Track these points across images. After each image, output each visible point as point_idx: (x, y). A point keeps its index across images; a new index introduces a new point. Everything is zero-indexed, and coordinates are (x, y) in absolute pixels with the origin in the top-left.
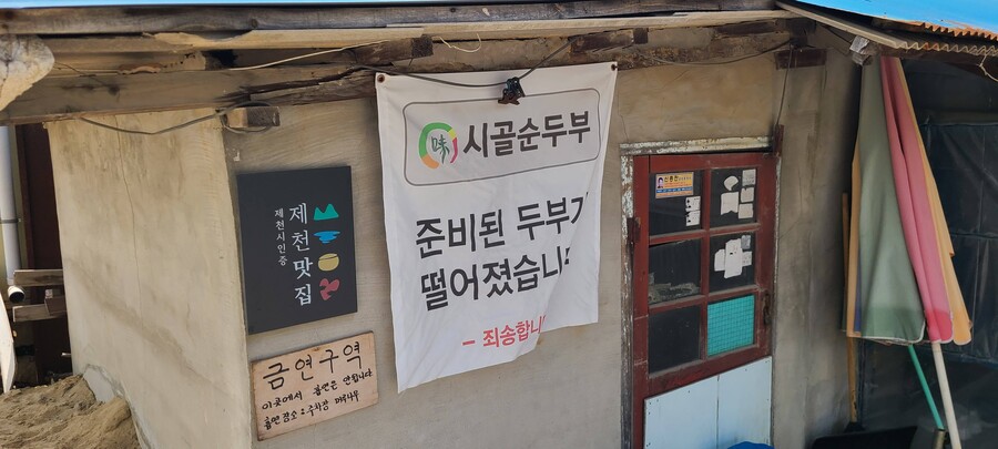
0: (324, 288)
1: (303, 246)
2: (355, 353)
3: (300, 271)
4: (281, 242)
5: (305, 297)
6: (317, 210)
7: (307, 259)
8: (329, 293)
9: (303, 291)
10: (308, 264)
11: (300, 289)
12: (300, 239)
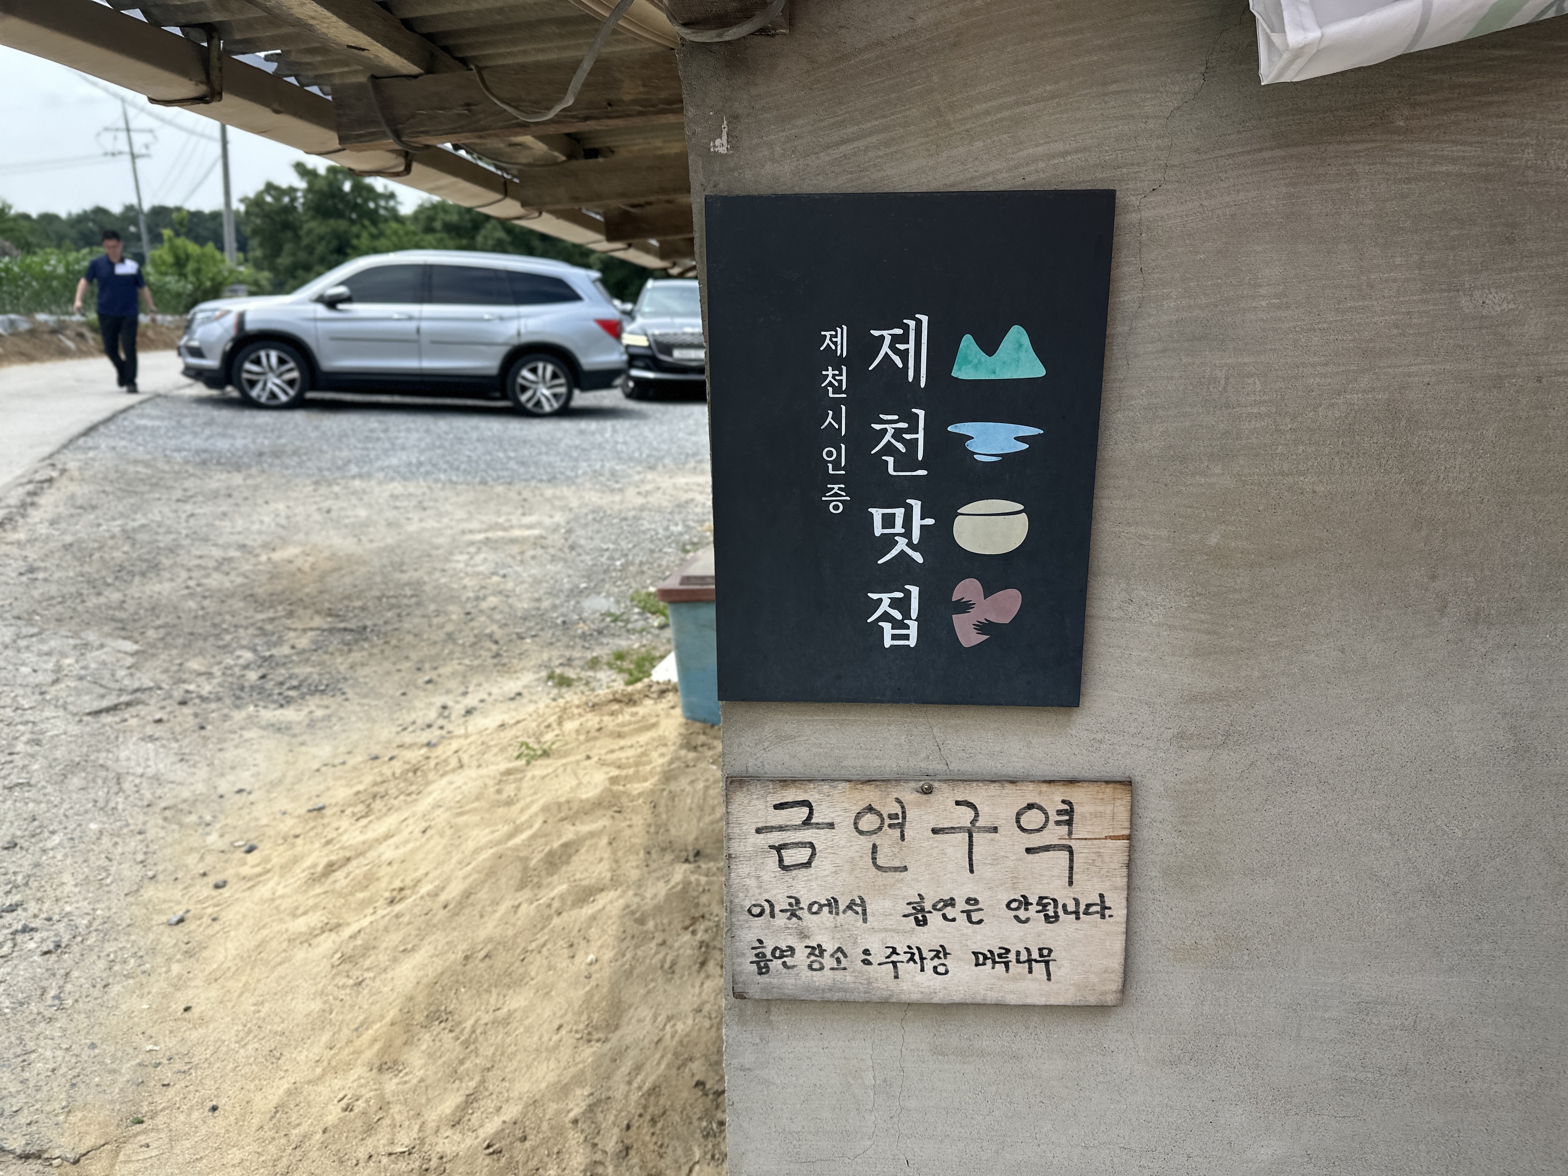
0: (964, 607)
1: (906, 461)
2: (1055, 834)
3: (889, 542)
4: (833, 438)
5: (897, 625)
6: (968, 342)
7: (916, 505)
8: (983, 627)
9: (894, 604)
10: (917, 522)
11: (886, 598)
12: (898, 435)
